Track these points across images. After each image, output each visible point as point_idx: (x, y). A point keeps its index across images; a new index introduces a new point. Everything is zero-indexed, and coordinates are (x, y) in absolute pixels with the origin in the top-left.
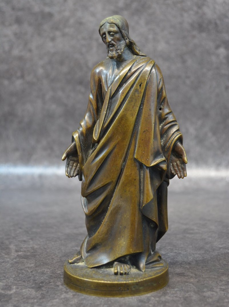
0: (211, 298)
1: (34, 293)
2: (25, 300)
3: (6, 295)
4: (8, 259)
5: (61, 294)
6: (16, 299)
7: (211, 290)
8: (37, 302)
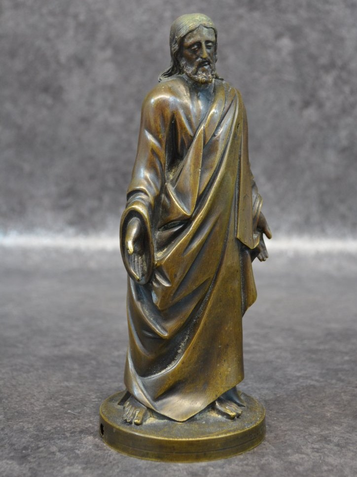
0: (301, 465)
1: (18, 467)
5: (63, 467)
7: (299, 451)
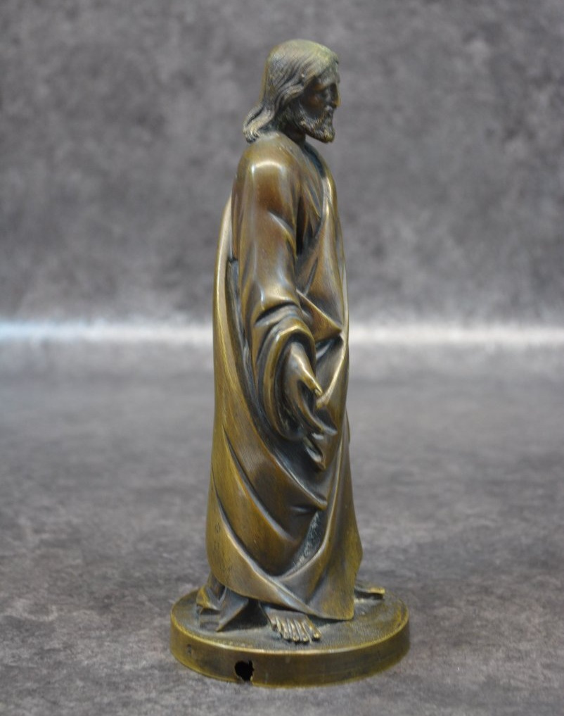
0: (449, 619)
1: (98, 617)
2: (83, 632)
3: (42, 623)
4: (23, 550)
5: (153, 619)
6: (65, 631)
7: (450, 603)
8: (108, 635)
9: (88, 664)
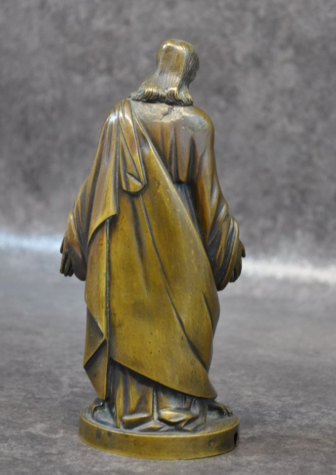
4: (57, 396)
8: (91, 451)
9: (69, 464)
